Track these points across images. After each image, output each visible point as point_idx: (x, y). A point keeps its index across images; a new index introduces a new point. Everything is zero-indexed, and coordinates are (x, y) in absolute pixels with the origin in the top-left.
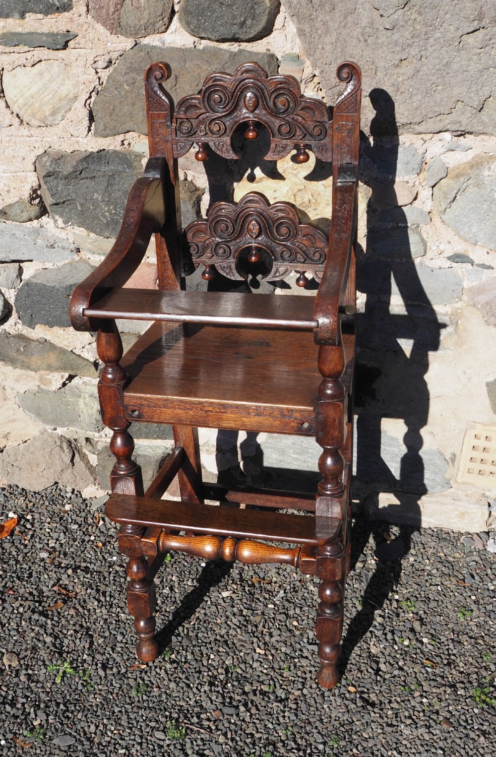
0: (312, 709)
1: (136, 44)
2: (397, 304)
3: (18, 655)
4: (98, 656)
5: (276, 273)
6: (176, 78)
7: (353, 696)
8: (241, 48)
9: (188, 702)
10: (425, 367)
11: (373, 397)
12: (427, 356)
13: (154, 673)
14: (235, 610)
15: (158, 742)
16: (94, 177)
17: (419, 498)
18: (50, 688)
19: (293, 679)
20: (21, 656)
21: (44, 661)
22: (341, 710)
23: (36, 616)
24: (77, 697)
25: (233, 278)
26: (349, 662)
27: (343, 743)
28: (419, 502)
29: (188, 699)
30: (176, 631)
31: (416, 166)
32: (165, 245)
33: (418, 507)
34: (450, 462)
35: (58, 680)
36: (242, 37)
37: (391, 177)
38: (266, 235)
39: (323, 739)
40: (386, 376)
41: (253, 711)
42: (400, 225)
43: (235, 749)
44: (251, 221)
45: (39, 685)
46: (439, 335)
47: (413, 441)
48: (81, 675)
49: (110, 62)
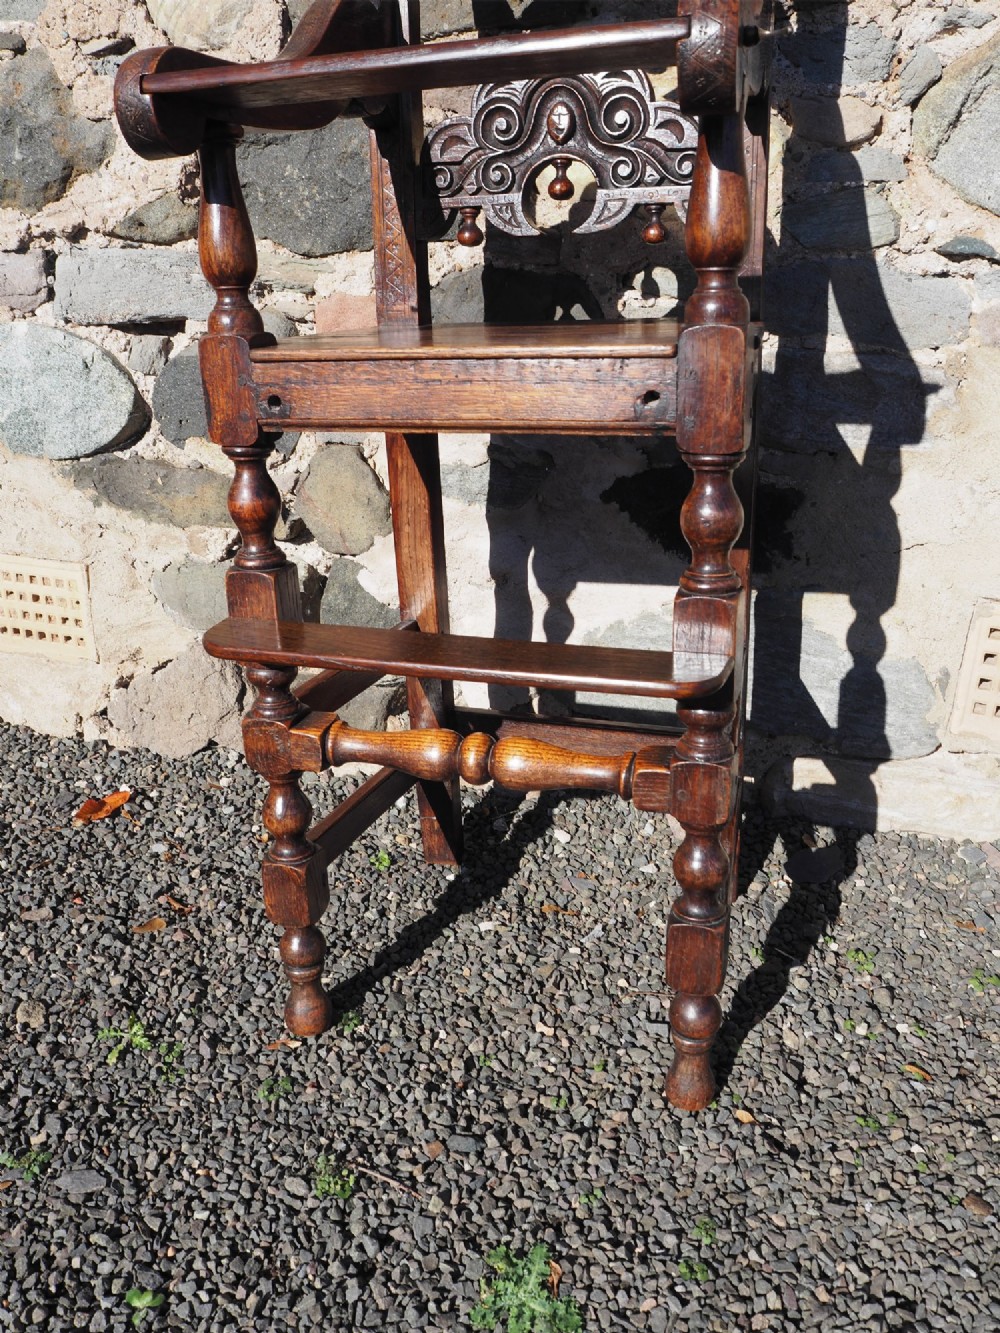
0: (652, 1153)
2: (839, 353)
3: (49, 1006)
4: (208, 1020)
5: (598, 218)
7: (746, 1131)
9: (374, 1121)
10: (892, 479)
11: (788, 553)
12: (897, 454)
13: (313, 1057)
14: (501, 953)
15: (288, 1200)
17: (874, 770)
18: (92, 1074)
19: (611, 1087)
20: (53, 1009)
21: (94, 1022)
22: (719, 1160)
23: (106, 940)
24: (140, 1094)
25: (517, 232)
26: (737, 1061)
27: (724, 1236)
28: (873, 778)
29: (376, 1116)
30: (377, 984)
31: (881, 63)
32: (388, 175)
33: (871, 787)
34: (937, 689)
35: (112, 1059)
37: (831, 87)
38: (585, 133)
39: (676, 1222)
40: (813, 504)
41: (517, 1148)
42: (848, 184)
43: (464, 1231)
44: (555, 106)
45: (71, 1066)
46: (923, 408)
47: (867, 642)
48: (163, 1051)
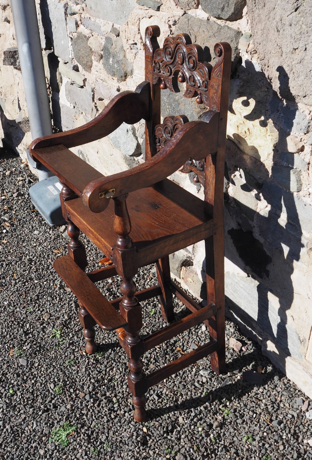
0: (119, 424)
1: (185, 13)
3: (51, 316)
4: (75, 337)
6: (196, 38)
7: (141, 433)
8: (226, 24)
9: (80, 381)
10: (292, 270)
12: (293, 262)
13: (84, 359)
15: (49, 388)
17: (287, 357)
18: (45, 338)
20: (51, 318)
21: (54, 325)
23: (73, 305)
24: (49, 348)
26: (162, 417)
27: (109, 450)
28: (286, 359)
30: (115, 348)
31: (304, 128)
32: (148, 134)
33: (285, 362)
34: (302, 343)
35: (51, 337)
36: (223, 17)
37: (288, 131)
39: (105, 440)
40: (274, 264)
41: (96, 405)
42: (289, 165)
43: (69, 415)
45: (43, 334)
46: (300, 250)
47: (282, 316)
48: (61, 340)
49: (175, 22)
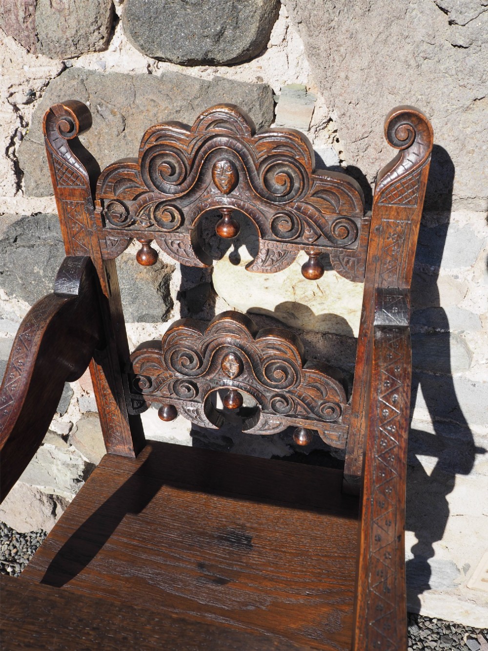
1: (65, 68)
2: (421, 420)
5: (264, 425)
6: (124, 121)
8: (218, 74)
10: (450, 488)
12: (454, 478)
16: (33, 246)
17: (421, 592)
25: (202, 425)
28: (420, 596)
31: (472, 256)
32: (103, 374)
33: (418, 601)
34: (462, 571)
36: (218, 57)
37: (432, 269)
38: (250, 374)
42: (438, 330)
44: (227, 355)
49: (33, 94)
